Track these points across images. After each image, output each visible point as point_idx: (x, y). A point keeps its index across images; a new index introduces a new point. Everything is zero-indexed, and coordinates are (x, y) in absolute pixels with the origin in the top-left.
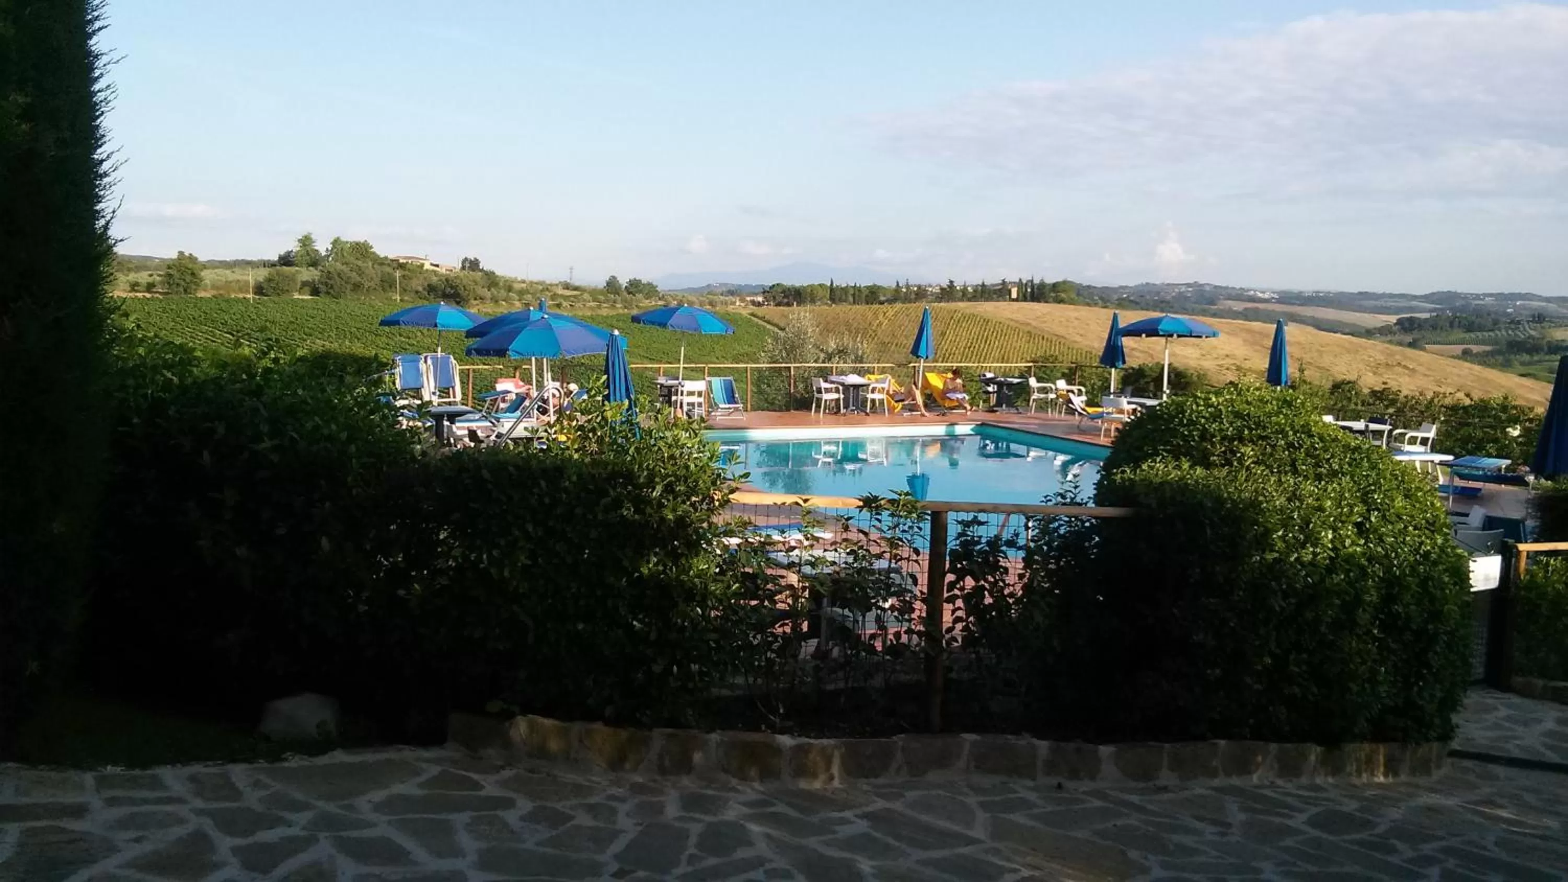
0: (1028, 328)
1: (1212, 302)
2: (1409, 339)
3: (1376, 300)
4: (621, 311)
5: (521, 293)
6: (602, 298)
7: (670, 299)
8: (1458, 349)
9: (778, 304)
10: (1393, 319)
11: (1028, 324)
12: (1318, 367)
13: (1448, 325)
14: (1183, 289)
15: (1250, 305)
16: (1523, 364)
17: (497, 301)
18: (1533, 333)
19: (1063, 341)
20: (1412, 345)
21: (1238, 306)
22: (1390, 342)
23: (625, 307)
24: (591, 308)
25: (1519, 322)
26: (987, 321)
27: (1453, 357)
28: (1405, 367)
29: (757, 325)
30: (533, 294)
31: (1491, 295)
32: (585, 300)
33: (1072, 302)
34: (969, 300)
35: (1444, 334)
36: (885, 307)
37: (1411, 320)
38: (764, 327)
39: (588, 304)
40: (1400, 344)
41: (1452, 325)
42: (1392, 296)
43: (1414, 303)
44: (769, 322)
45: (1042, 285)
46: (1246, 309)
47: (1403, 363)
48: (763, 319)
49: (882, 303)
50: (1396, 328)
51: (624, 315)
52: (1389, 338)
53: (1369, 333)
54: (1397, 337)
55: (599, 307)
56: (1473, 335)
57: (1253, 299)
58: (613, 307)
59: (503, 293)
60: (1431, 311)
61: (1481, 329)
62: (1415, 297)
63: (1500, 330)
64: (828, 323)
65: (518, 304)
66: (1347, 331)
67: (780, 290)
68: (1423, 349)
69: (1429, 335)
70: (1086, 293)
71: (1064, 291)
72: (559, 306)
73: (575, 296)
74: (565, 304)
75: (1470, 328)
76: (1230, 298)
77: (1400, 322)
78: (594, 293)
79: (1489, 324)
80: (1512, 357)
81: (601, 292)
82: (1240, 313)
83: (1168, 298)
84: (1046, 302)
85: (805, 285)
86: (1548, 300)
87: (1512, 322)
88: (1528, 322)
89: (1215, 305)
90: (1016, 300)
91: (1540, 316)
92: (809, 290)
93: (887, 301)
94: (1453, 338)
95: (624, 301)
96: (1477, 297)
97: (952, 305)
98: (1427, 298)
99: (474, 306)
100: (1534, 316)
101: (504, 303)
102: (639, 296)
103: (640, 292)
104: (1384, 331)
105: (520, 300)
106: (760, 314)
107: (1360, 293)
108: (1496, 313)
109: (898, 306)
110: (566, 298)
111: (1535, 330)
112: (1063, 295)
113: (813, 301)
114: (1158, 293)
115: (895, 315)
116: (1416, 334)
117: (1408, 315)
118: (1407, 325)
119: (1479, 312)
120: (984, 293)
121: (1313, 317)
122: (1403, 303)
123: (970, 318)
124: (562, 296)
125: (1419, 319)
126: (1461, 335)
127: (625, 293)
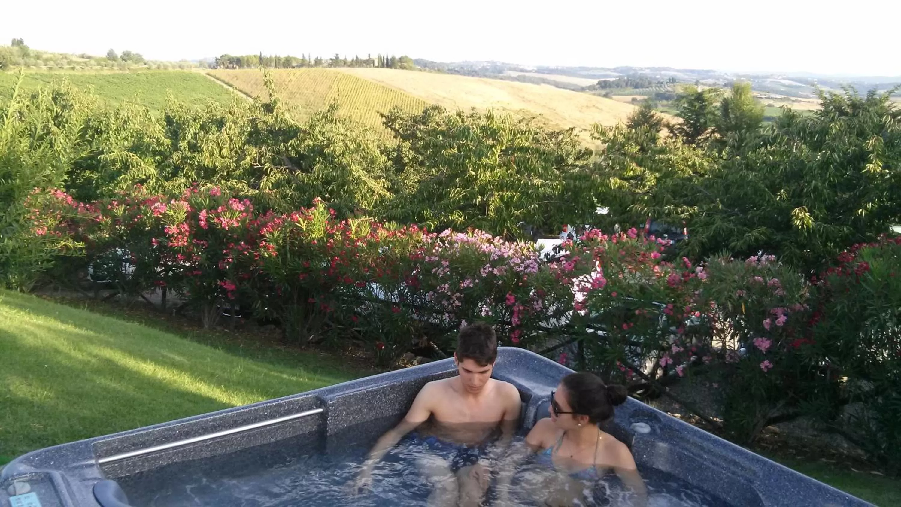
0: (382, 84)
1: (500, 72)
3: (588, 71)
4: (117, 72)
5: (46, 61)
6: (103, 63)
7: (152, 64)
8: (630, 98)
9: (227, 68)
10: (595, 82)
11: (383, 82)
12: (549, 108)
13: (625, 84)
14: (485, 64)
15: (521, 74)
16: (663, 106)
17: (29, 66)
18: (669, 89)
19: (403, 92)
20: (606, 96)
21: (514, 74)
22: (594, 94)
23: (120, 69)
24: (96, 70)
25: (662, 83)
26: (358, 80)
27: (625, 102)
28: (597, 108)
29: (210, 81)
30: (55, 62)
31: (648, 68)
32: (91, 65)
33: (411, 69)
34: (349, 66)
35: (622, 90)
36: (296, 69)
37: (605, 82)
38: (214, 82)
39: (95, 68)
40: (599, 95)
41: (627, 85)
42: (596, 69)
43: (608, 73)
44: (218, 79)
45: (393, 59)
46: (519, 76)
47: (596, 105)
48: (214, 77)
49: (293, 67)
50: (598, 86)
51: (118, 74)
52: (594, 92)
53: (583, 89)
54: (598, 92)
55: (102, 69)
56: (637, 90)
57: (522, 71)
58: (112, 69)
59: (32, 60)
60: (616, 77)
61: (642, 87)
62: (609, 70)
63: (652, 87)
64: (257, 80)
65: (44, 68)
66: (572, 88)
67: (227, 58)
68: (611, 98)
69: (615, 90)
70: (430, 65)
71: (406, 62)
72: (73, 69)
73: (85, 63)
74: (78, 67)
75: (636, 86)
76: (511, 69)
77: (599, 83)
78: (98, 62)
79: (646, 84)
80: (658, 102)
81: (104, 60)
82: (514, 78)
83: (477, 69)
84: (396, 68)
85: (244, 55)
86: (678, 71)
87: (658, 83)
88: (667, 83)
89: (502, 73)
90: (378, 67)
91: (673, 79)
92: (246, 59)
93: (297, 66)
94: (627, 91)
95: (119, 65)
96: (641, 69)
97: (338, 69)
98: (615, 70)
99: (11, 69)
100: (670, 80)
101: (34, 67)
102: (129, 62)
103: (130, 59)
104: (591, 88)
105: (46, 65)
106: (212, 74)
107: (580, 68)
108: (651, 78)
109: (303, 69)
110: (78, 63)
111: (670, 87)
112: (405, 64)
113: (249, 66)
114: (472, 66)
115: (301, 75)
116: (608, 90)
117: (603, 79)
118: (603, 84)
119: (641, 78)
120: (357, 63)
121: (554, 81)
122: (603, 73)
123: (346, 77)
124: (75, 62)
125: (610, 81)
126: (630, 90)
127: (120, 60)
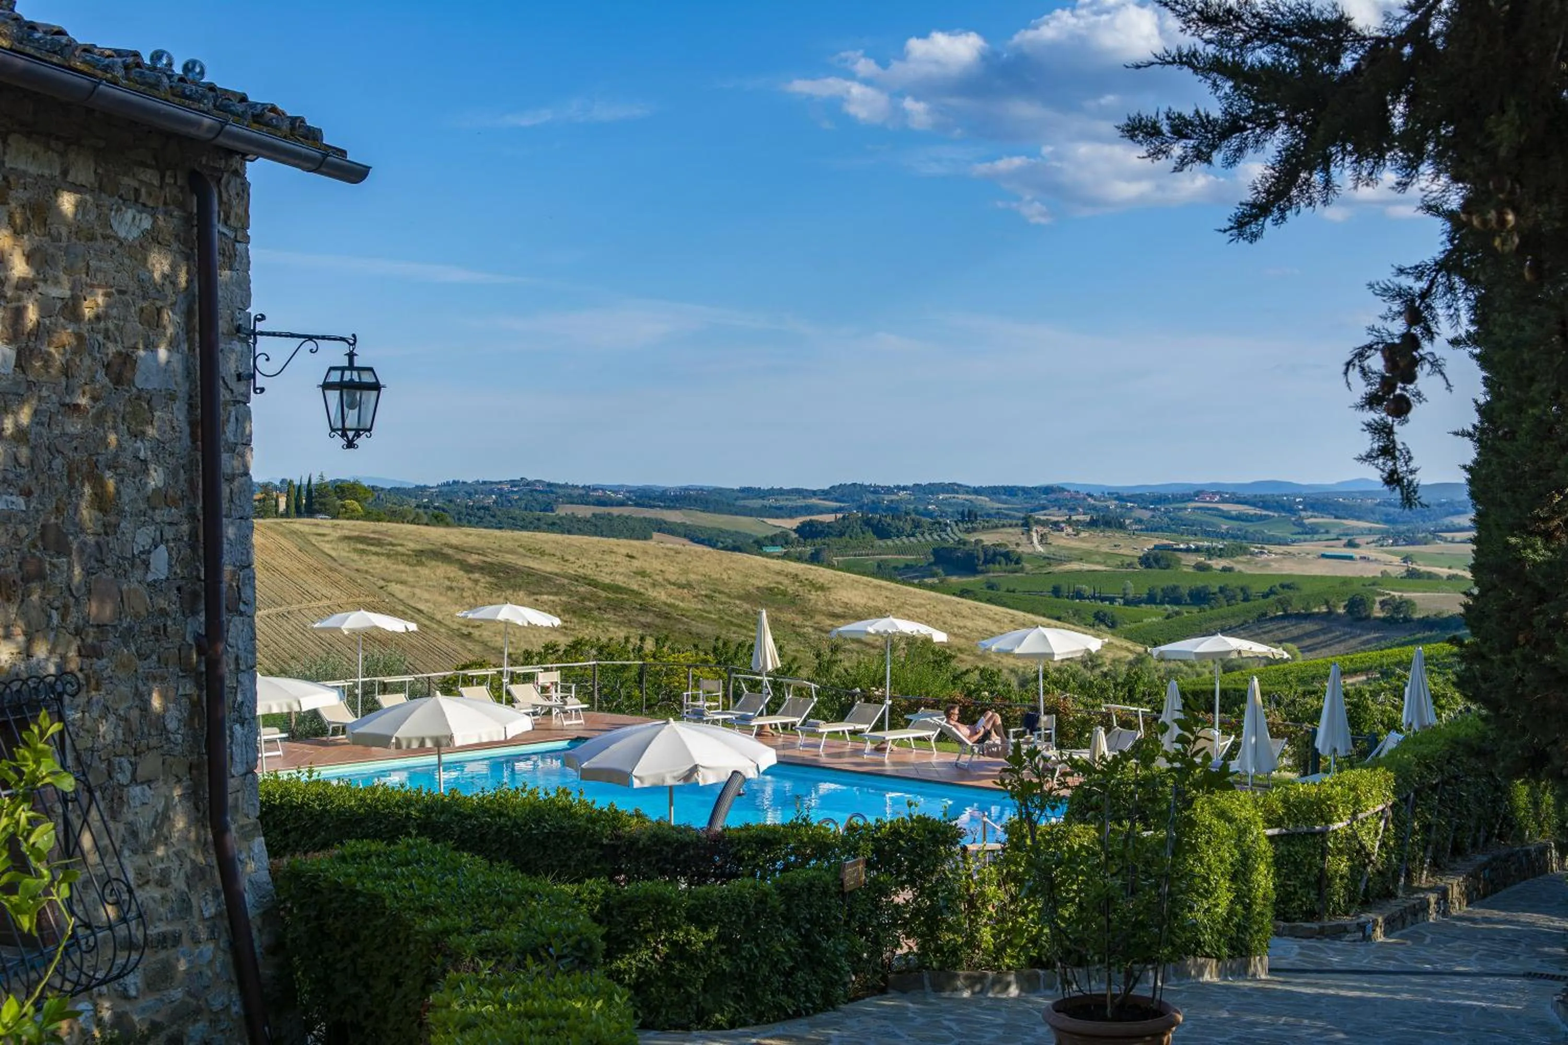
1: (547, 509)
2: (809, 550)
3: (763, 498)
8: (872, 562)
10: (794, 523)
13: (858, 529)
15: (599, 510)
18: (964, 537)
21: (585, 511)
22: (787, 556)
25: (944, 523)
27: (863, 573)
31: (904, 487)
35: (854, 543)
37: (815, 525)
42: (781, 492)
43: (814, 501)
50: (794, 537)
60: (835, 511)
61: (899, 533)
62: (814, 493)
63: (922, 533)
75: (885, 533)
76: (571, 500)
77: (800, 528)
79: (908, 526)
82: (587, 521)
86: (977, 491)
87: (936, 522)
88: (956, 522)
89: (552, 510)
90: (286, 514)
91: (968, 512)
94: (864, 545)
96: (889, 490)
98: (830, 494)
100: (962, 514)
104: (776, 540)
107: (743, 490)
108: (915, 511)
111: (964, 532)
116: (820, 545)
117: (810, 519)
118: (807, 532)
119: (893, 511)
125: (821, 523)
126: (872, 542)
